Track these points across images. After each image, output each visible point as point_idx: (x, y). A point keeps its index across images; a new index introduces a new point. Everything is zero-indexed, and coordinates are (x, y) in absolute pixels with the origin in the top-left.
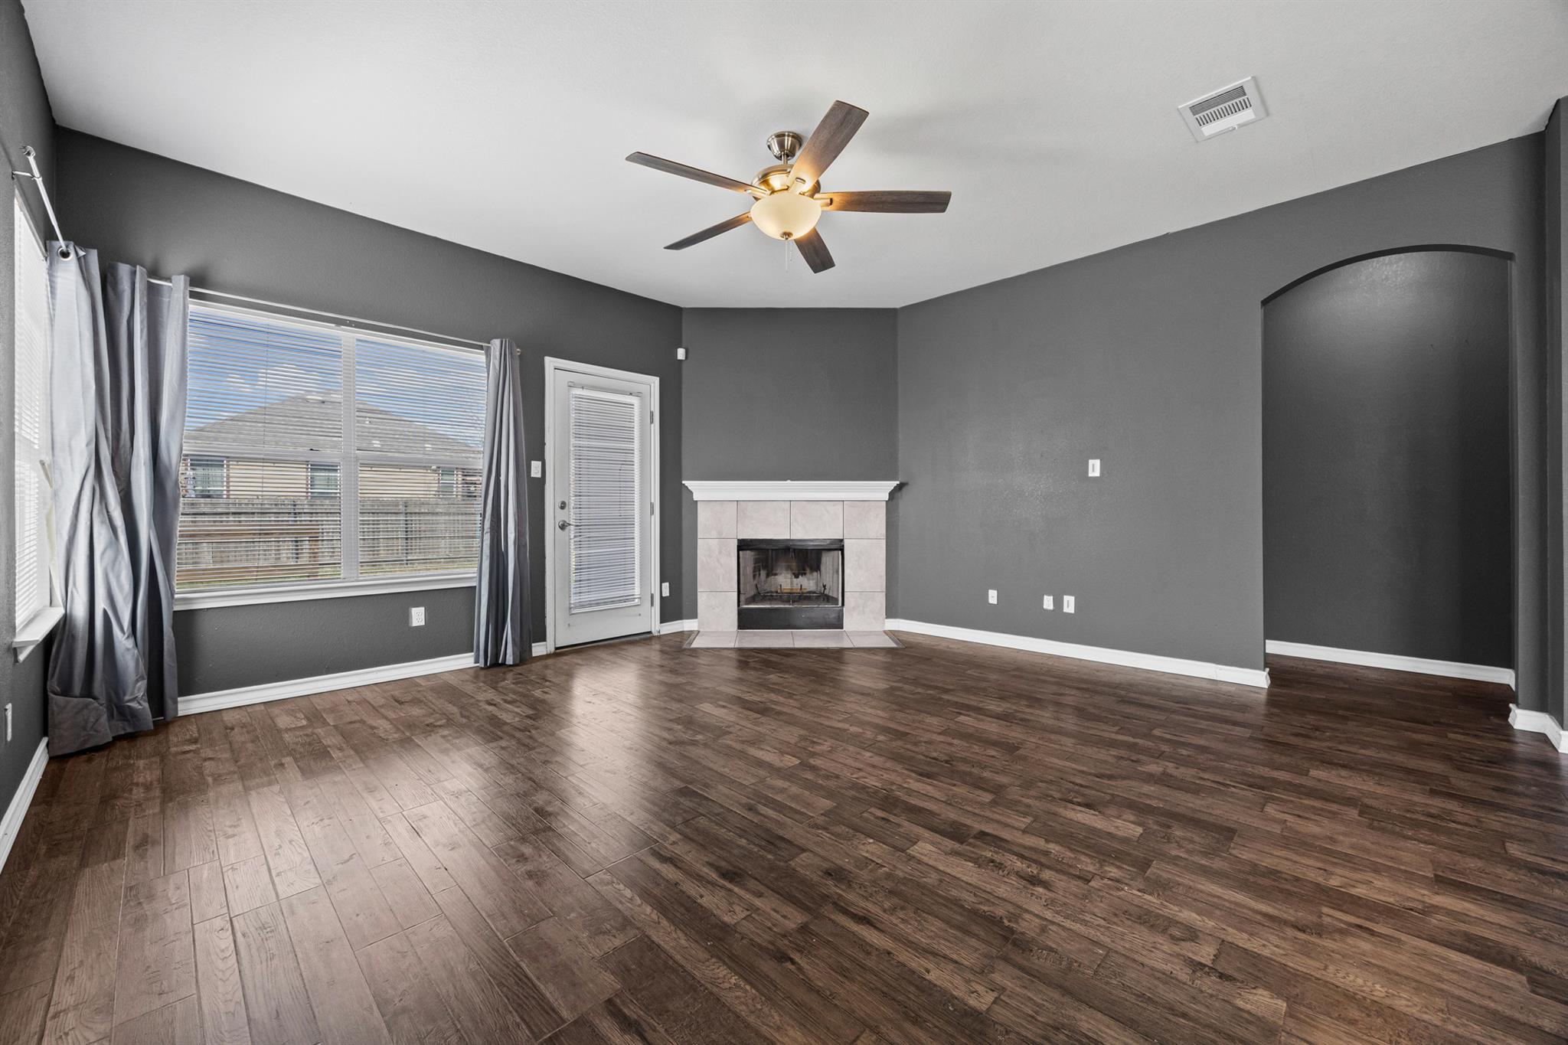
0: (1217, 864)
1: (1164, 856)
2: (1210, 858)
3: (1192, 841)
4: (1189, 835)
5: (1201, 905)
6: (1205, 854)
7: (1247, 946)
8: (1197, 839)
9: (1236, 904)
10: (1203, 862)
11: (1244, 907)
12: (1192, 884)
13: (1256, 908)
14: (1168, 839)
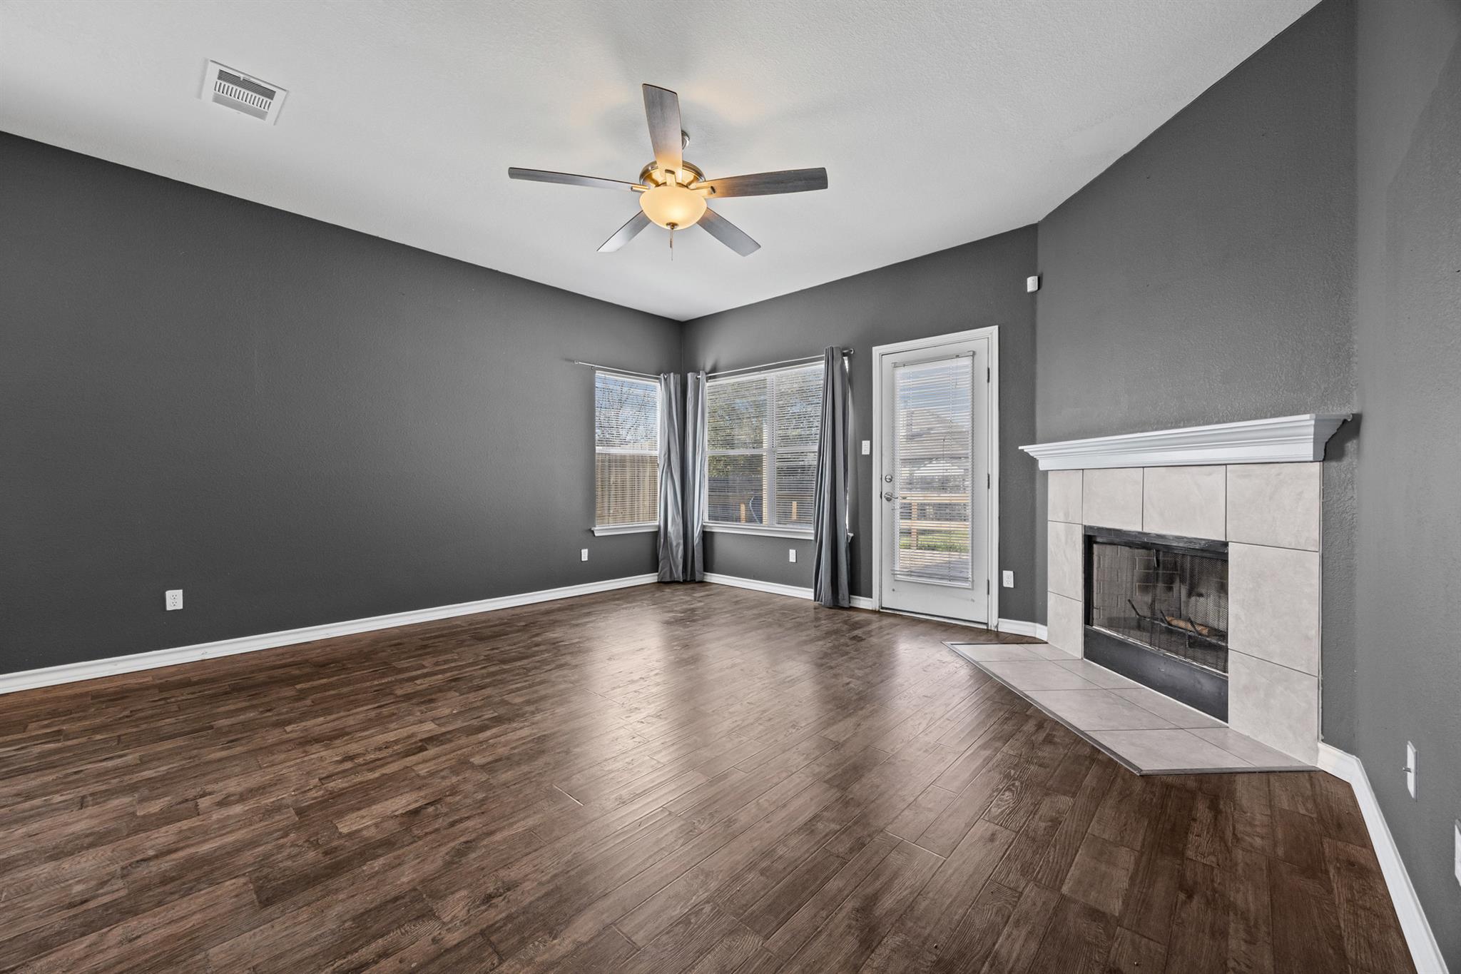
0: (248, 856)
1: (296, 827)
2: (259, 856)
3: (290, 857)
4: (301, 861)
5: (232, 821)
6: (266, 856)
7: (179, 824)
8: (289, 863)
9: (205, 841)
10: (260, 849)
11: (198, 843)
12: (253, 828)
13: (188, 850)
14: (312, 843)
